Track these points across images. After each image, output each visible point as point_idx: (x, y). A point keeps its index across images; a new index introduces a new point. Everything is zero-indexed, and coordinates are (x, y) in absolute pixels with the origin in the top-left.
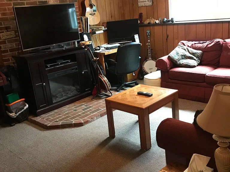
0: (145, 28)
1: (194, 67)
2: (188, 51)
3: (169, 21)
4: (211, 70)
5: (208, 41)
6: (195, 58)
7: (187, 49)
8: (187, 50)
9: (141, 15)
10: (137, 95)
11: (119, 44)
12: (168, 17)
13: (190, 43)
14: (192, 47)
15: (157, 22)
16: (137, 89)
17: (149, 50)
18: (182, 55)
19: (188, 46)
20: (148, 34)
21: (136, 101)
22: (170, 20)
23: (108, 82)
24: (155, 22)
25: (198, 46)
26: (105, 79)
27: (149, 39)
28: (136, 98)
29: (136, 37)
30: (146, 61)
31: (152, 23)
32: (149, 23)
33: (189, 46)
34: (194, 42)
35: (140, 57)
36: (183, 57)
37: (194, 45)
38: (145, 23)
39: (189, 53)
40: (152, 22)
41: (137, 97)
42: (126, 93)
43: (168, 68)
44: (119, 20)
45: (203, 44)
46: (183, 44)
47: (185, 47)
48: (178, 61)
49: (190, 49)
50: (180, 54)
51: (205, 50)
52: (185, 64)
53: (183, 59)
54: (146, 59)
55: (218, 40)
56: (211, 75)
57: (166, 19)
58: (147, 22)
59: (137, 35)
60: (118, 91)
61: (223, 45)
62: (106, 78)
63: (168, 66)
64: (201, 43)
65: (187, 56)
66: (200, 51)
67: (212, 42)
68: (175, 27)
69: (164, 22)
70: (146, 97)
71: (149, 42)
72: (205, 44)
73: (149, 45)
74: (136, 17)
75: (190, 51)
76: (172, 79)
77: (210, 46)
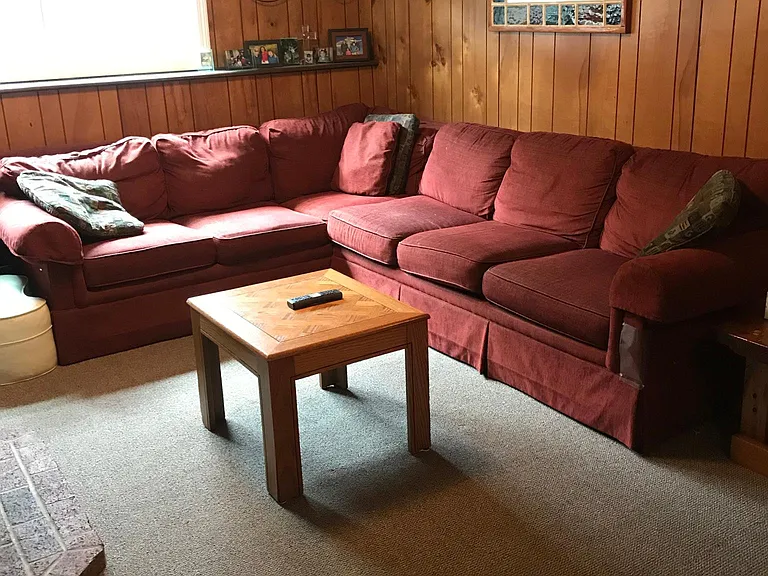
2: (73, 185)
7: (65, 180)
8: (67, 184)
18: (82, 202)
25: (81, 167)
33: (56, 170)
34: (59, 158)
36: (87, 206)
37: (66, 166)
39: (82, 190)
45: (96, 158)
46: (25, 167)
49: (70, 179)
50: (74, 197)
53: (89, 213)
55: (138, 140)
61: (166, 152)
64: (84, 157)
65: (94, 202)
66: (107, 181)
67: (127, 148)
72: (107, 158)
75: (78, 185)
76: (100, 289)
77: (129, 158)
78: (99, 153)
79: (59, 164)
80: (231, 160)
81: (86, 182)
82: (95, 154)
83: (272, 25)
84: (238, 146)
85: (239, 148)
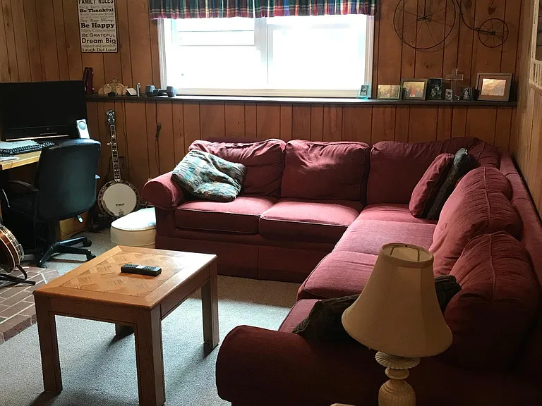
0: (100, 104)
1: (231, 199)
2: (215, 163)
3: (161, 93)
4: (267, 206)
5: (255, 144)
6: (231, 179)
7: (212, 159)
8: (211, 162)
9: (88, 73)
10: (120, 275)
11: (35, 140)
12: (158, 84)
13: (216, 147)
14: (221, 154)
15: (132, 92)
16: (116, 257)
17: (114, 159)
18: (203, 174)
19: (213, 153)
20: (111, 119)
21: (123, 290)
22: (164, 91)
23: (16, 242)
24: (128, 93)
25: (233, 153)
26: (6, 235)
27: (113, 133)
28: (120, 282)
29: (82, 125)
30: (108, 185)
31: (120, 94)
32: (112, 94)
33: (216, 152)
34: (223, 145)
35: (97, 177)
36: (206, 177)
37: (225, 151)
38: (100, 92)
39: (217, 168)
40: (118, 92)
41: (122, 278)
42: (88, 272)
43: (172, 203)
44: (30, 81)
45: (245, 149)
46: (199, 148)
47: (207, 155)
48: (195, 186)
49: (217, 159)
50: (199, 170)
51: (251, 163)
52: (211, 193)
53: (205, 182)
54: (106, 181)
55: (275, 141)
56: (271, 218)
57: (153, 88)
58: (106, 90)
59: (84, 120)
60: (40, 266)
61: (288, 152)
62: (9, 232)
63: (174, 198)
64: (239, 147)
65: (214, 176)
66: (240, 165)
67: (265, 146)
68: (178, 107)
69: (149, 93)
70: (146, 278)
71: (114, 140)
72: (250, 150)
73: (114, 147)
74: (77, 76)
75: (218, 164)
76: (183, 229)
77: (259, 153)
78: (249, 146)
79: (221, 149)
80: (328, 165)
81: (226, 162)
82: (246, 146)
83: (427, 67)
84: (341, 157)
85: (340, 158)
